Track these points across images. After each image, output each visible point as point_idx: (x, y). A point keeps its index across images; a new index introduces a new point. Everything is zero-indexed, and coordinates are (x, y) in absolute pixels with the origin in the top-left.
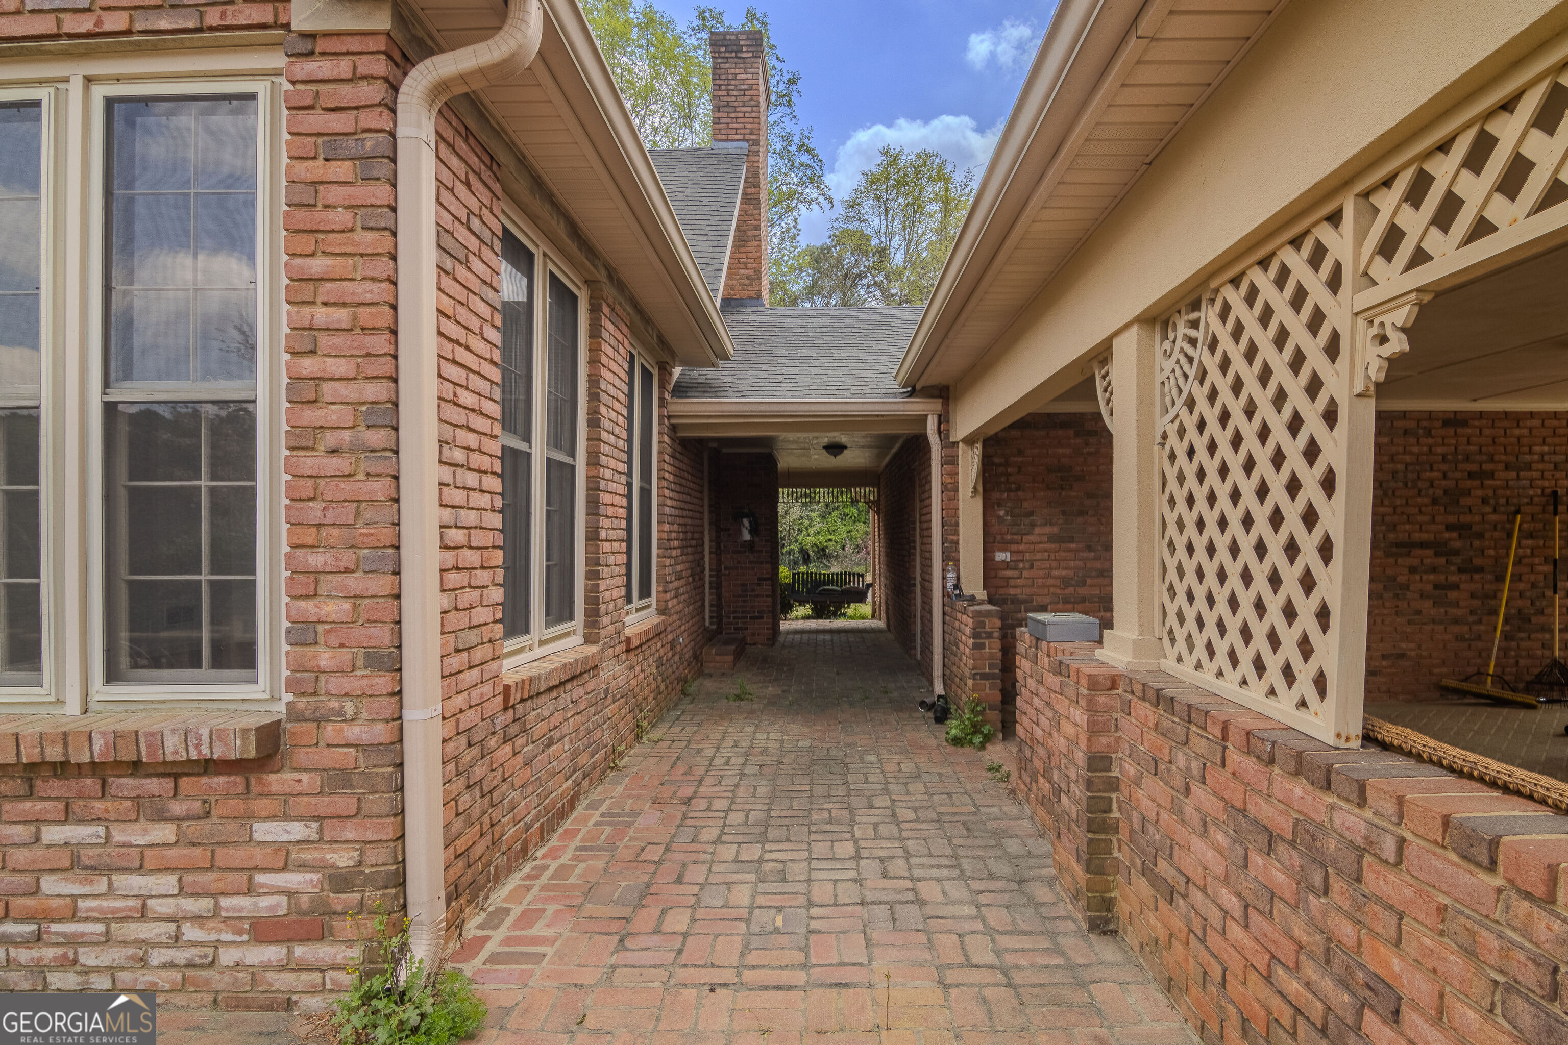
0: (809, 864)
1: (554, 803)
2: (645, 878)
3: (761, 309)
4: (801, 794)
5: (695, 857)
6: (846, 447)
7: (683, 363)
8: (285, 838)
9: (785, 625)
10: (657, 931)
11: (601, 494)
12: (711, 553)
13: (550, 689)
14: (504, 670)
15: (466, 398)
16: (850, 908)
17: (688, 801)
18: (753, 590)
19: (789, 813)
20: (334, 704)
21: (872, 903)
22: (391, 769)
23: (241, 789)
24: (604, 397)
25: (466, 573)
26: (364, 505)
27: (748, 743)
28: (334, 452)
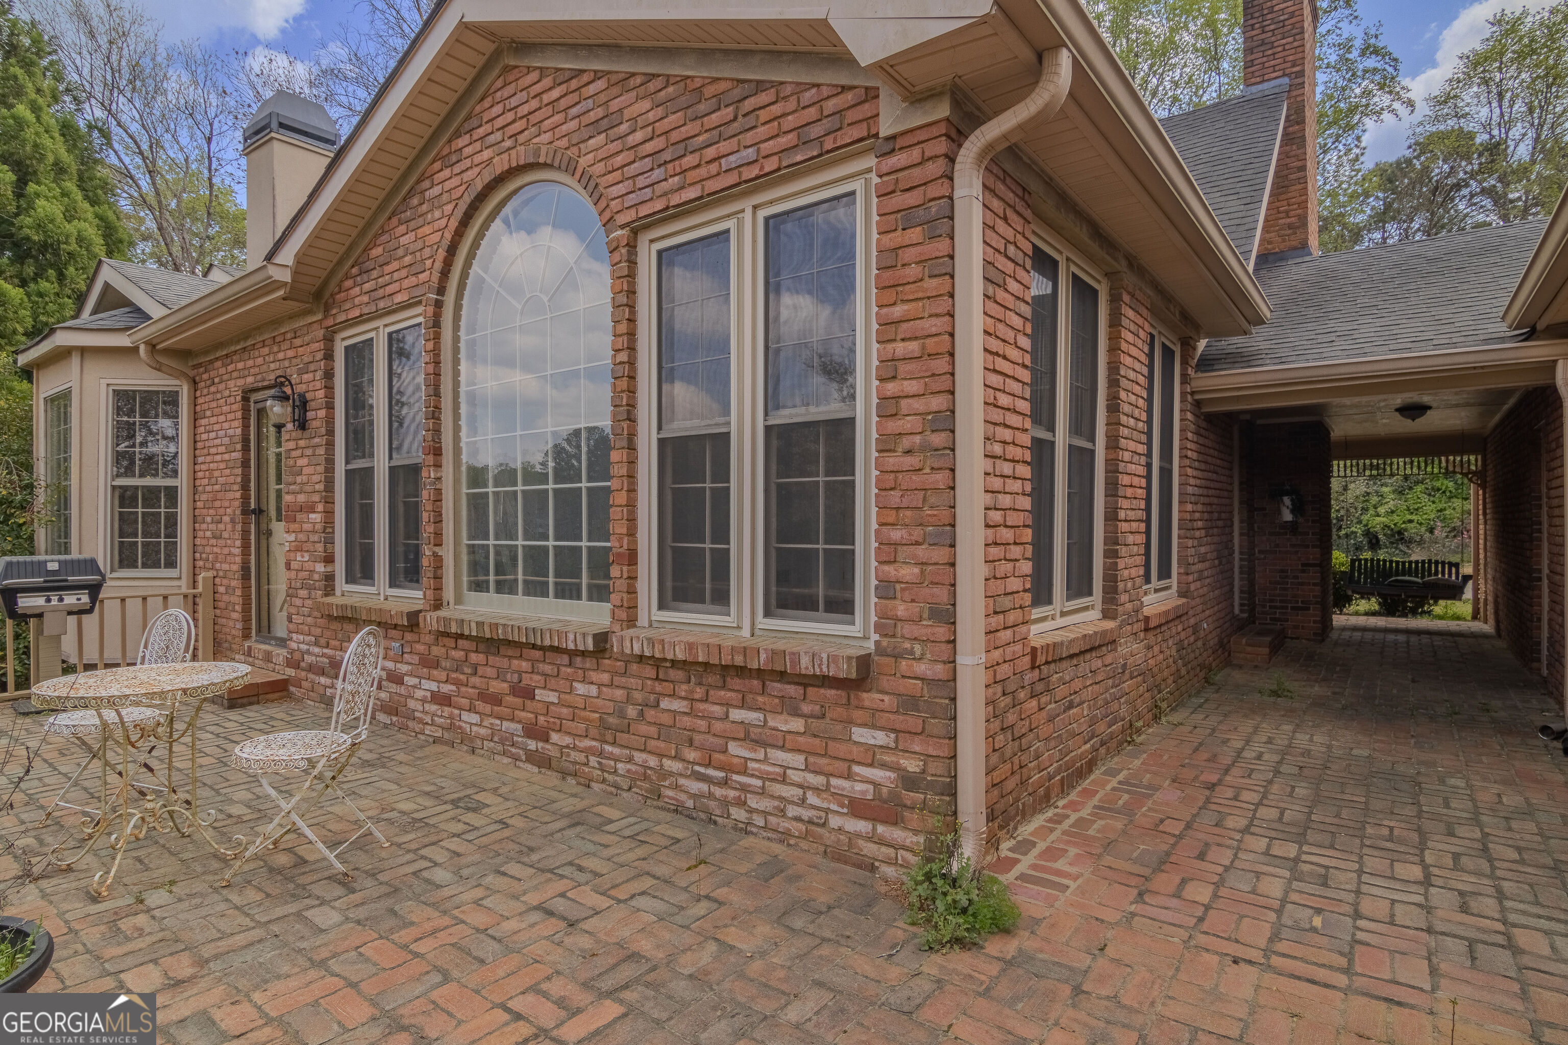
0: (1359, 876)
1: (1073, 761)
2: (1165, 847)
3: (1308, 258)
4: (1352, 804)
5: (1219, 840)
6: (1430, 408)
7: (1208, 335)
8: (872, 742)
9: (1338, 620)
10: (1177, 895)
11: (1120, 476)
12: (1241, 534)
13: (1072, 656)
14: (1032, 633)
15: (1004, 400)
16: (1411, 932)
17: (1212, 787)
18: (1297, 577)
19: (1336, 821)
20: (907, 645)
21: (1443, 933)
22: (947, 701)
23: (844, 701)
24: (1124, 383)
25: (1003, 547)
26: (929, 492)
27: (1286, 742)
28: (908, 452)
